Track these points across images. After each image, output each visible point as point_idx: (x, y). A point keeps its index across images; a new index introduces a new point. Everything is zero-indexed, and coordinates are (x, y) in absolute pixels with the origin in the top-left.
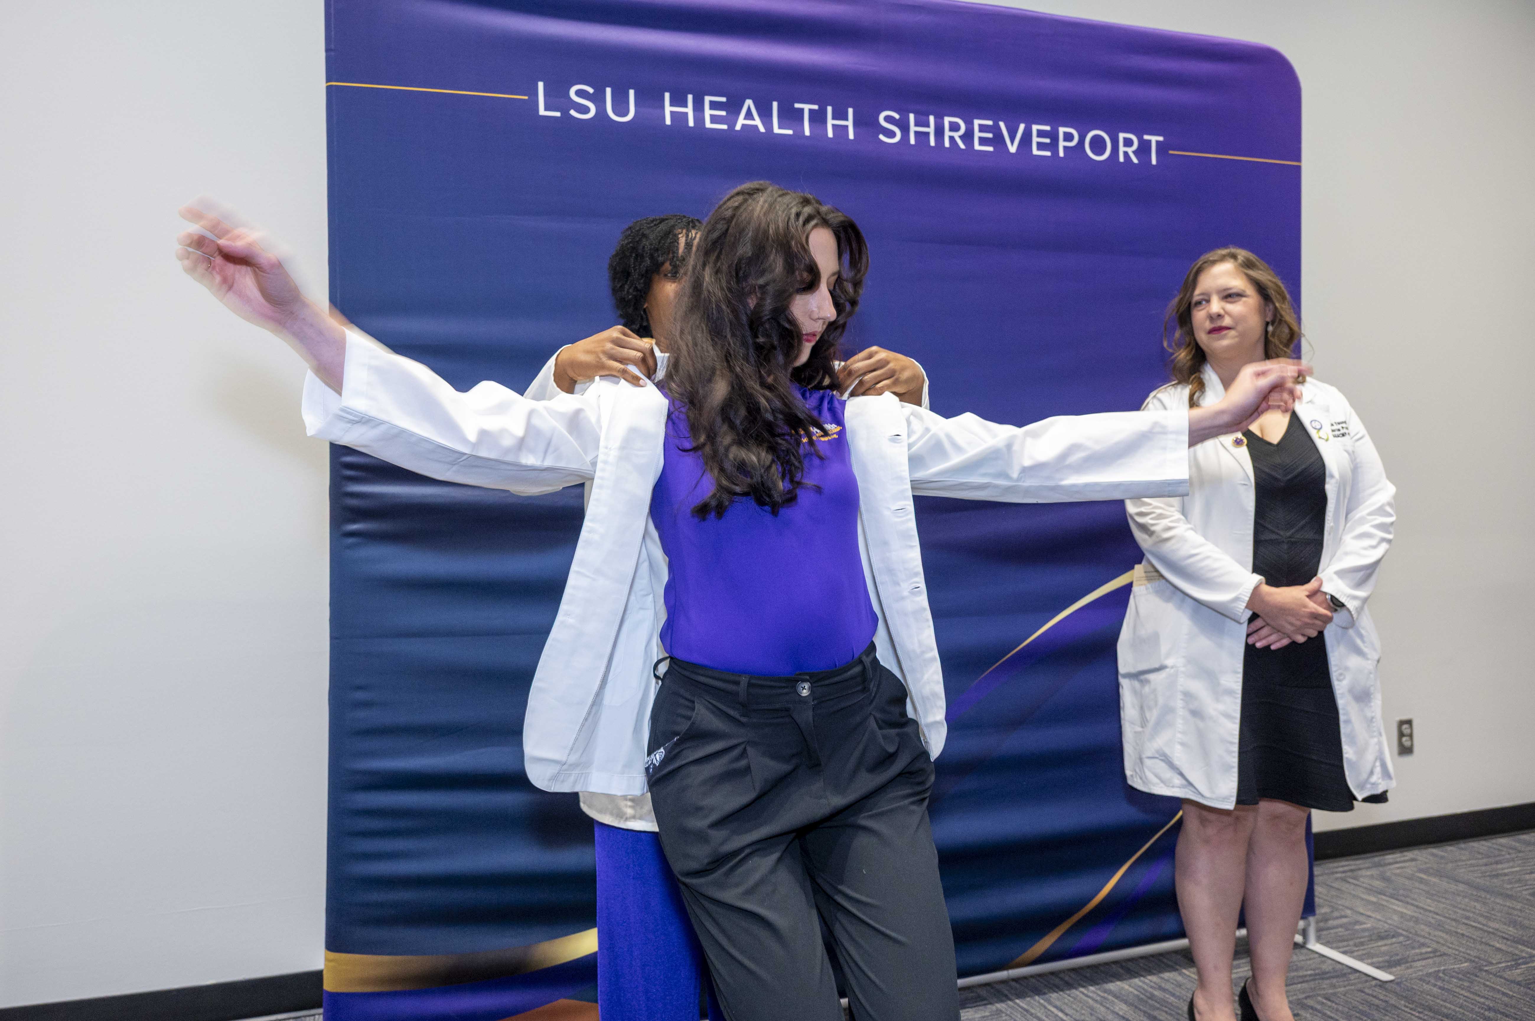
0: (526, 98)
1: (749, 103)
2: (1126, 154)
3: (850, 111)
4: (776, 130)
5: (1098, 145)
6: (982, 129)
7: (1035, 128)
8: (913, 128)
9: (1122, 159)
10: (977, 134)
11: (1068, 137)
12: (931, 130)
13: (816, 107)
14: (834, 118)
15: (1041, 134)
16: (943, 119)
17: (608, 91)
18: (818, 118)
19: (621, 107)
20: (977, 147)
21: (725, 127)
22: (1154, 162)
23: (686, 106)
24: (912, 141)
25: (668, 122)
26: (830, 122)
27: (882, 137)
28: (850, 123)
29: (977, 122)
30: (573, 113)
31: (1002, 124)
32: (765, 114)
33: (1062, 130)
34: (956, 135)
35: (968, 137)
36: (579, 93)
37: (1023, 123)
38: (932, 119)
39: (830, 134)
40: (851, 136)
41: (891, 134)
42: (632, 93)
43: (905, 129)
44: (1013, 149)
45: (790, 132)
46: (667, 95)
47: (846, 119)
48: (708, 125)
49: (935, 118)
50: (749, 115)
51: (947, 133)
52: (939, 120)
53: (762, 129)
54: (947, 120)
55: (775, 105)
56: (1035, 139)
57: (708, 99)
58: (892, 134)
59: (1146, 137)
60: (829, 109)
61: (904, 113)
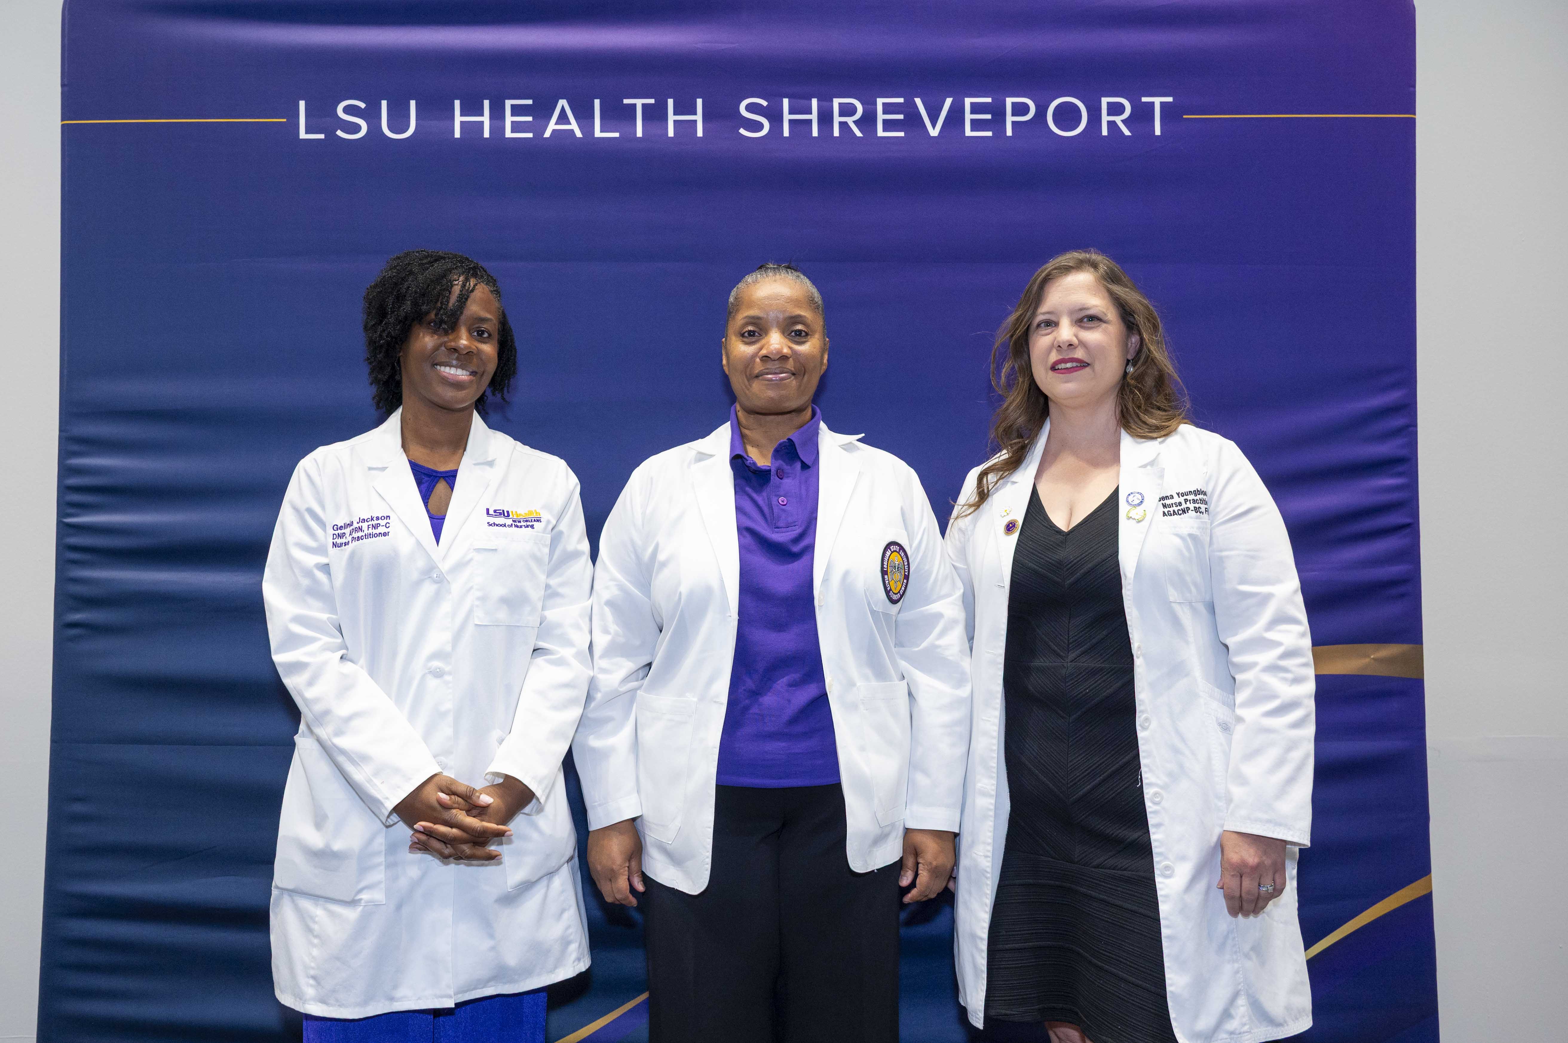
0: (285, 120)
1: (563, 103)
2: (1112, 124)
3: (699, 102)
4: (598, 134)
5: (1067, 116)
6: (888, 108)
7: (968, 101)
8: (787, 117)
9: (1105, 132)
10: (881, 117)
11: (1021, 109)
12: (814, 117)
13: (652, 101)
14: (676, 113)
15: (976, 108)
16: (832, 101)
17: (384, 103)
18: (655, 115)
19: (398, 121)
20: (880, 133)
21: (530, 135)
22: (1158, 132)
23: (482, 115)
24: (786, 133)
25: (457, 135)
26: (672, 118)
27: (742, 131)
28: (699, 117)
29: (880, 101)
30: (339, 133)
31: (918, 101)
32: (584, 115)
33: (1009, 101)
34: (850, 120)
35: (867, 122)
36: (348, 110)
37: (950, 97)
38: (814, 102)
39: (671, 133)
40: (700, 133)
41: (757, 126)
42: (413, 103)
43: (775, 118)
44: (934, 132)
45: (617, 135)
46: (457, 103)
47: (695, 113)
48: (509, 134)
49: (818, 101)
50: (563, 119)
51: (837, 119)
52: (825, 104)
53: (579, 134)
54: (836, 102)
55: (597, 102)
56: (968, 117)
57: (508, 103)
58: (759, 127)
59: (1144, 99)
60: (670, 102)
61: (775, 98)
